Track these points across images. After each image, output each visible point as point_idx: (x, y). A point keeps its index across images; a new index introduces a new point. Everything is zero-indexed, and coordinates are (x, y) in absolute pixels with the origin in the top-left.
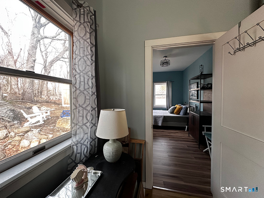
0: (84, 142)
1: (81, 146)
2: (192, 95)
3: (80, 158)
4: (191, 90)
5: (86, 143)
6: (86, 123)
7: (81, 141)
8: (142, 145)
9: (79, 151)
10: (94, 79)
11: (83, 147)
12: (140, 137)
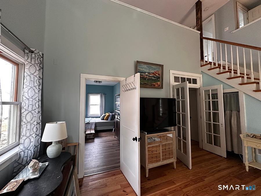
0: (30, 148)
1: (28, 151)
2: (118, 106)
3: (27, 161)
4: (116, 103)
5: (31, 149)
6: (32, 134)
7: (28, 148)
8: (76, 146)
9: (26, 155)
10: (40, 102)
11: (30, 152)
12: (75, 141)
